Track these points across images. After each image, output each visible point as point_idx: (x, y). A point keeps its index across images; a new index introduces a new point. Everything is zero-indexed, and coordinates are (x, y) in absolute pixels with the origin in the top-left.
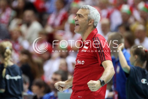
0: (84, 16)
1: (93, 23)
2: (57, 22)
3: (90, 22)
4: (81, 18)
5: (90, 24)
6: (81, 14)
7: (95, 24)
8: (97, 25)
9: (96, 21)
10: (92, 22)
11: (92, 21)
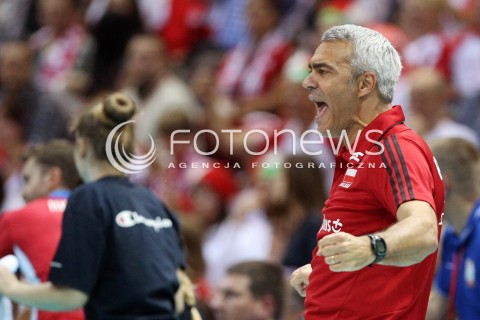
0: (336, 68)
1: (376, 86)
2: (253, 81)
3: (361, 84)
4: (326, 76)
5: (364, 91)
6: (322, 62)
7: (384, 90)
8: (391, 90)
9: (386, 75)
10: (368, 82)
11: (370, 79)
